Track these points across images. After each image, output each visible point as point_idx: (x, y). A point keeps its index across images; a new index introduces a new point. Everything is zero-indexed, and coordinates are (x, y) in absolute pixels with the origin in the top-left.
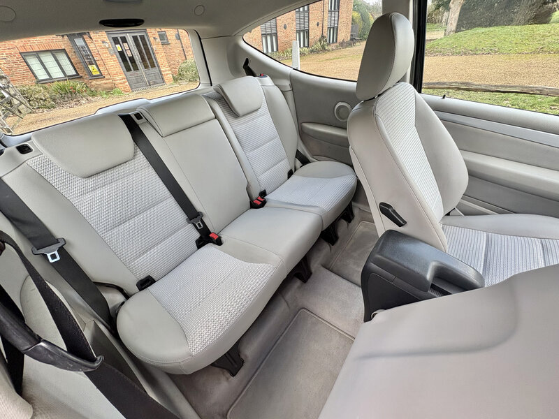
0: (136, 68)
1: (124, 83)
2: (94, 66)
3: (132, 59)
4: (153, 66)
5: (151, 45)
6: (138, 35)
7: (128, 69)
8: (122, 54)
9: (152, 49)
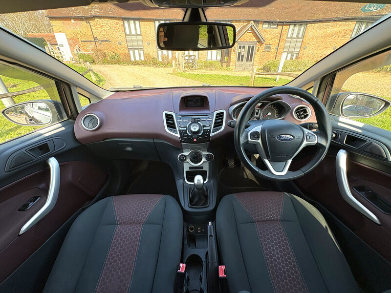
0: (242, 60)
1: (233, 66)
2: (227, 57)
3: (243, 56)
4: (251, 60)
5: (255, 50)
6: (251, 45)
7: (238, 60)
8: (239, 53)
9: (255, 53)
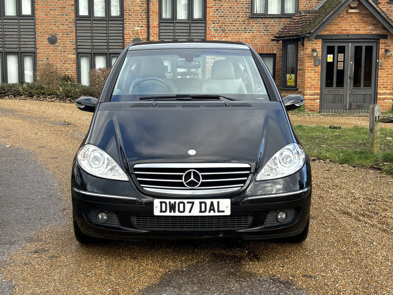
1: (314, 99)
2: (293, 76)
3: (341, 73)
5: (377, 58)
6: (364, 45)
8: (330, 66)
9: (377, 64)
